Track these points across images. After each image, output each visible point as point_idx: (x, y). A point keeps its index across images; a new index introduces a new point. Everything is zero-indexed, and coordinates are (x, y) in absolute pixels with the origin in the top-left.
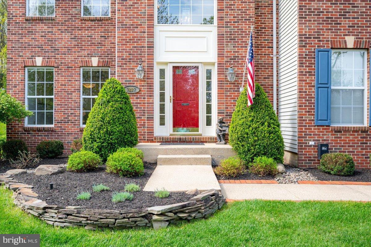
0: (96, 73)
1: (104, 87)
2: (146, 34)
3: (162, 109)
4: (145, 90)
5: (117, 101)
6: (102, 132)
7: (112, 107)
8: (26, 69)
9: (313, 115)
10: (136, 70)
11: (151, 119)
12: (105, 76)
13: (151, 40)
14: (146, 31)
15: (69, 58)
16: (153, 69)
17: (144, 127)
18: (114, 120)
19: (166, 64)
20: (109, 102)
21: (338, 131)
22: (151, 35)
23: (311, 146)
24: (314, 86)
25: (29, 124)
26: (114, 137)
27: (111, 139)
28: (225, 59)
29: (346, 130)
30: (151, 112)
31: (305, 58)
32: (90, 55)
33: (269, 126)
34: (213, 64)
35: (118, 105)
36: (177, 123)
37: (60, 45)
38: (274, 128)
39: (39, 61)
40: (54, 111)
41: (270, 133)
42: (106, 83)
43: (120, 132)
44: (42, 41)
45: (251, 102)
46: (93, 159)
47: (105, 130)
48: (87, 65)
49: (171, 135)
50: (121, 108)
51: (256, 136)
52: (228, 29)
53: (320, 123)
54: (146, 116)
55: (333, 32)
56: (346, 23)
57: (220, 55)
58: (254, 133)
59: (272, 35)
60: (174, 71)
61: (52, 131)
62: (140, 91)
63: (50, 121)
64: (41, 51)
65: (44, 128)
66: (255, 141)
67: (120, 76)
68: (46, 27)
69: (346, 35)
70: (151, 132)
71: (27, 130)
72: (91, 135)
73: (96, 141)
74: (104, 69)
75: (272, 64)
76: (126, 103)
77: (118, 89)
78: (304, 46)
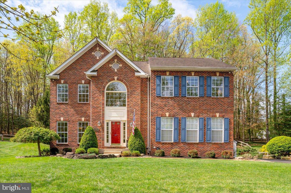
0: (84, 124)
1: (86, 129)
2: (102, 110)
3: (108, 137)
4: (101, 130)
5: (91, 133)
6: (86, 143)
7: (89, 135)
8: (57, 122)
9: (155, 138)
10: (98, 123)
11: (103, 140)
12: (87, 124)
13: (103, 112)
14: (102, 109)
15: (73, 118)
16: (104, 122)
17: (101, 143)
18: (90, 140)
19: (109, 121)
20: (88, 134)
21: (163, 143)
22: (103, 111)
23: (154, 148)
24: (155, 129)
25: (58, 142)
26: (90, 145)
27: (89, 145)
28: (130, 119)
29: (166, 143)
30: (103, 138)
31: (153, 120)
32: (81, 117)
33: (139, 141)
34: (126, 121)
35: (91, 135)
36: (113, 142)
37: (70, 113)
38: (141, 142)
39: (62, 119)
40: (68, 138)
41: (139, 143)
42: (87, 127)
43: (92, 143)
44: (63, 111)
45: (134, 134)
46: (83, 150)
47: (87, 142)
48: (80, 120)
49: (110, 146)
50: (92, 136)
51: (135, 145)
52: (131, 109)
53: (157, 141)
54: (102, 139)
55: (162, 111)
56: (166, 108)
57: (128, 118)
58: (134, 144)
59: (147, 111)
60: (112, 123)
61: (67, 145)
62: (99, 130)
63: (66, 141)
64: (63, 115)
65: (64, 144)
66: (134, 146)
67: (92, 125)
68: (65, 106)
69: (166, 112)
70: (103, 145)
71: (58, 145)
72: (82, 144)
73: (84, 146)
74: (87, 122)
75: (147, 121)
76: (94, 134)
77: (91, 129)
78: (152, 116)
